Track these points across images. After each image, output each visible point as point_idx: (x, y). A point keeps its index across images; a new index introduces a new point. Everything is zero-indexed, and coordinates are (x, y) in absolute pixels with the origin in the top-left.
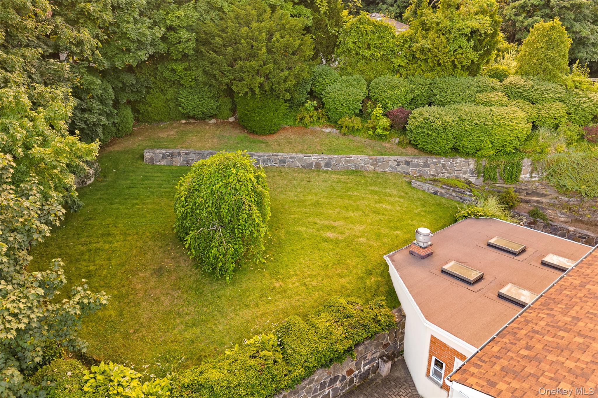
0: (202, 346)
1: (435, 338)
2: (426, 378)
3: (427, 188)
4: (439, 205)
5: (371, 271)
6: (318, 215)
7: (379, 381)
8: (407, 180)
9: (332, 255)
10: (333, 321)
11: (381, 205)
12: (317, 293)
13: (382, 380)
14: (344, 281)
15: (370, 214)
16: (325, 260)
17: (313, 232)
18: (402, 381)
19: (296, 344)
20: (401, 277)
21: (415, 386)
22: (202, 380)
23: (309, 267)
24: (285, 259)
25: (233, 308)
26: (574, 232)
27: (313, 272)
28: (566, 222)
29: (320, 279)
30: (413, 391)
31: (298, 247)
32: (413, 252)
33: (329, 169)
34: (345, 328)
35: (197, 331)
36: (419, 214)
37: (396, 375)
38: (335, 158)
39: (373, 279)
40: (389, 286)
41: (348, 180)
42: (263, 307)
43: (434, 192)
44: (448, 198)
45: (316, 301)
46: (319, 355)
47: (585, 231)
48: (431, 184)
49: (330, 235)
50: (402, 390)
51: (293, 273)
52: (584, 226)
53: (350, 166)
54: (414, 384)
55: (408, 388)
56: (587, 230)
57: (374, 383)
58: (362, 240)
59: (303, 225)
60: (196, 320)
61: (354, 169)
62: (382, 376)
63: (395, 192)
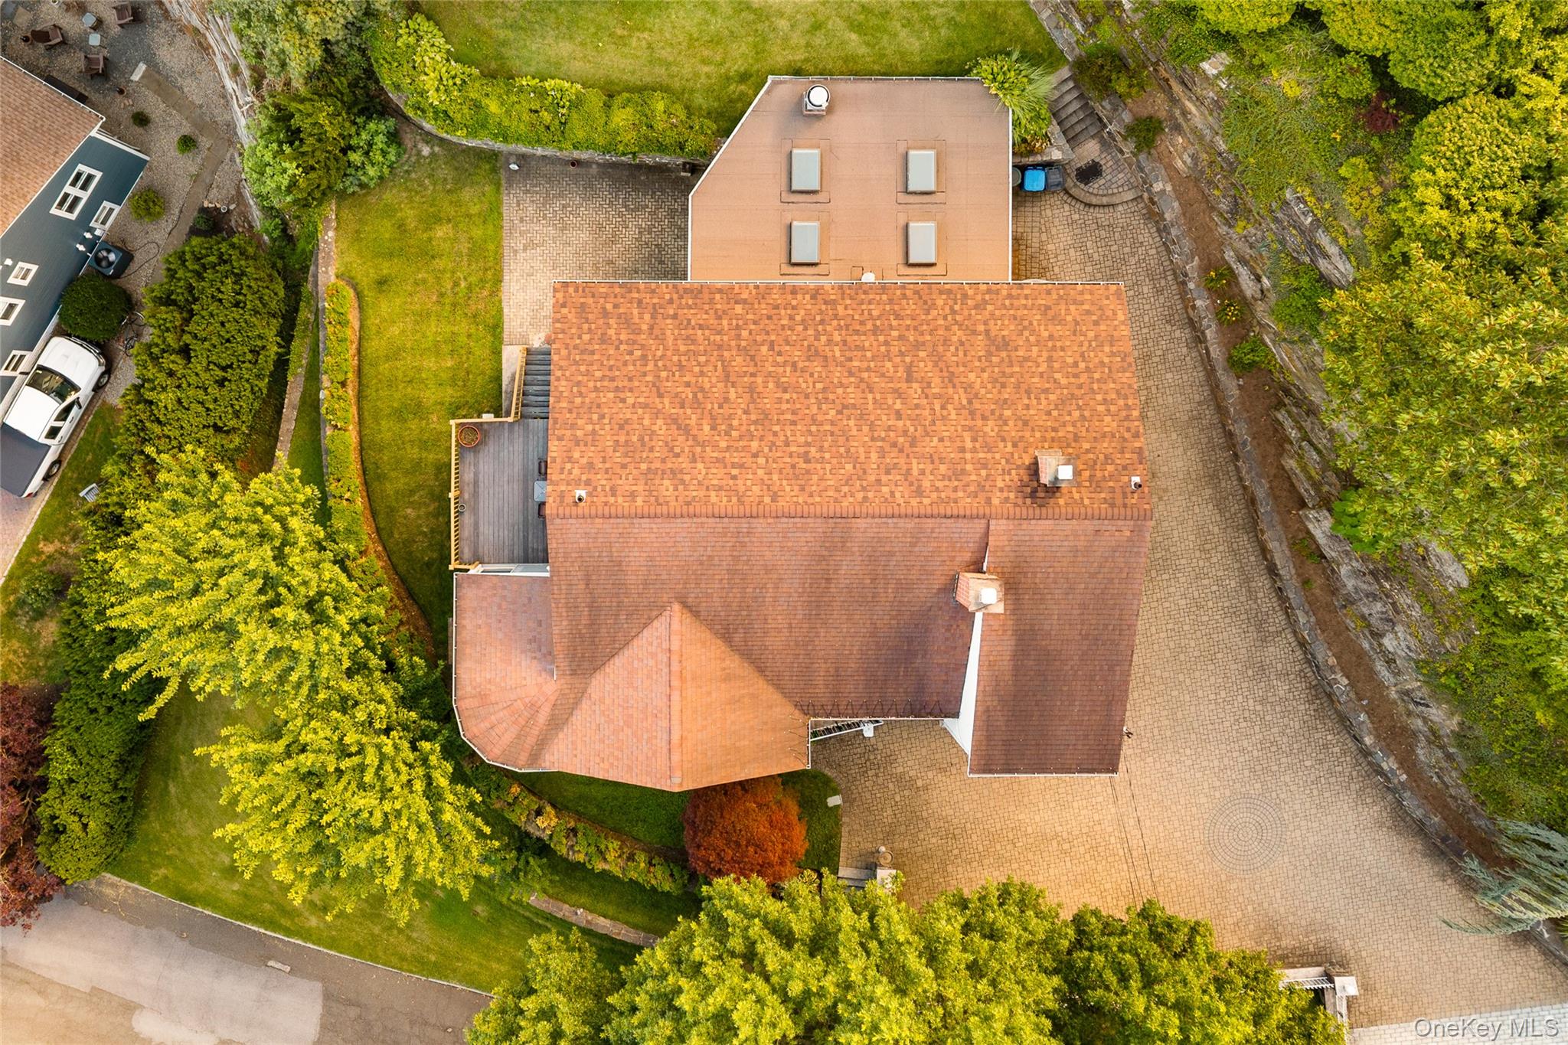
37: (681, 180)
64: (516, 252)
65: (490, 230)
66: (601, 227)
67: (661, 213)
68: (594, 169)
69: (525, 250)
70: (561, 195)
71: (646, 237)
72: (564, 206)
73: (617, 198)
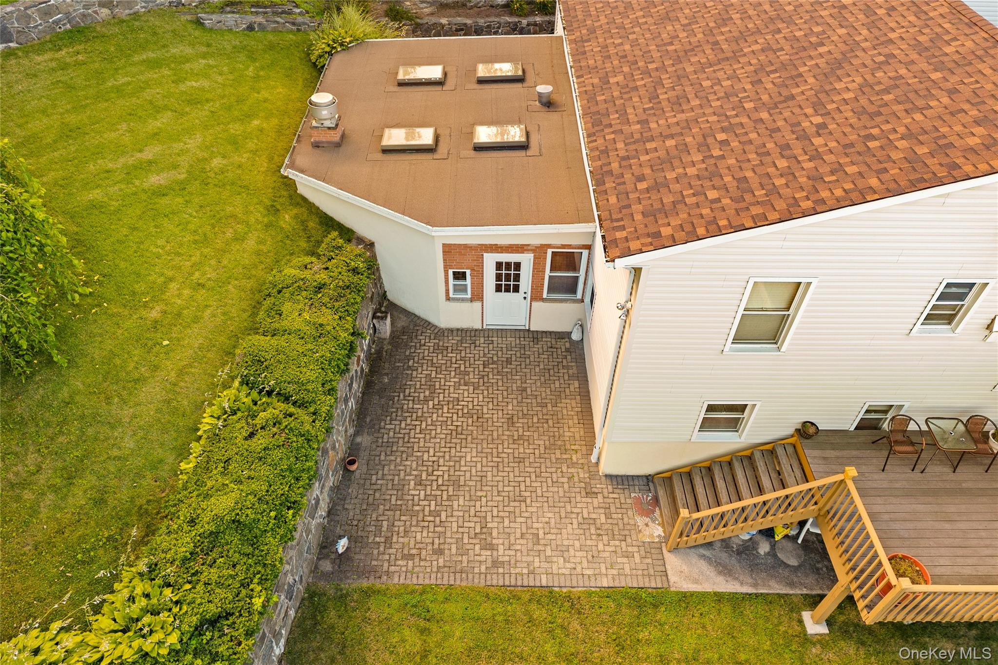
0: (124, 495)
1: (450, 245)
2: (448, 302)
3: (233, 23)
4: (271, 47)
5: (273, 206)
6: (98, 152)
7: (387, 347)
8: (189, 17)
9: (194, 213)
10: (307, 308)
11: (188, 83)
12: (230, 287)
13: (389, 343)
14: (251, 243)
15: (187, 109)
16: (192, 227)
17: (121, 190)
18: (411, 327)
19: (292, 372)
20: (341, 189)
21: (430, 323)
22: (206, 525)
23: (178, 254)
24: (122, 265)
25: (116, 400)
26: (449, 24)
27: (193, 259)
28: (432, 14)
29: (213, 262)
30: (432, 329)
31: (125, 231)
32: (318, 142)
33: (11, 45)
34: (329, 305)
35: (88, 480)
36: (257, 78)
37: (399, 326)
38: (12, 12)
39: (287, 216)
40: (317, 214)
41: (80, 57)
42: (168, 363)
43: (248, 27)
44: (274, 30)
45: (241, 299)
46: (334, 363)
47: (459, 19)
48: (233, 12)
49: (155, 180)
50: (421, 338)
51: (162, 279)
52: (453, 11)
53: (56, 22)
54: (427, 321)
55: (424, 330)
56: (459, 16)
57: (384, 353)
58: (217, 162)
59: (86, 185)
60: (64, 468)
61: (68, 26)
62: (385, 339)
63: (188, 51)
64: (496, 564)
65: (454, 609)
66: (457, 432)
67: (439, 359)
68: (364, 440)
69: (492, 547)
70: (401, 488)
71: (473, 378)
72: (419, 483)
73: (411, 411)
